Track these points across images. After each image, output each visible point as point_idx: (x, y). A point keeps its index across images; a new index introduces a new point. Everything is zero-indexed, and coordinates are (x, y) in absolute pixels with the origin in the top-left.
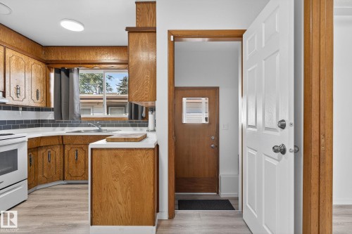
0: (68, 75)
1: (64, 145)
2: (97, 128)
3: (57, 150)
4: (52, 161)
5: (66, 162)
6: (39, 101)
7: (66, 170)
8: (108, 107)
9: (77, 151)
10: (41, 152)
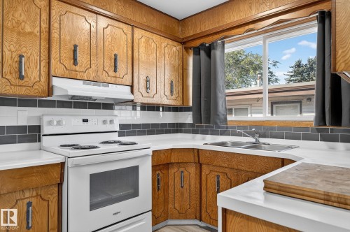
0: (209, 55)
1: (201, 165)
2: (252, 140)
3: (192, 170)
4: (185, 187)
5: (204, 193)
6: (174, 97)
7: (204, 206)
8: (272, 104)
9: (218, 177)
10: (172, 171)
